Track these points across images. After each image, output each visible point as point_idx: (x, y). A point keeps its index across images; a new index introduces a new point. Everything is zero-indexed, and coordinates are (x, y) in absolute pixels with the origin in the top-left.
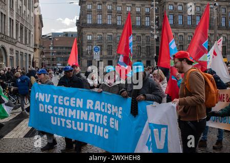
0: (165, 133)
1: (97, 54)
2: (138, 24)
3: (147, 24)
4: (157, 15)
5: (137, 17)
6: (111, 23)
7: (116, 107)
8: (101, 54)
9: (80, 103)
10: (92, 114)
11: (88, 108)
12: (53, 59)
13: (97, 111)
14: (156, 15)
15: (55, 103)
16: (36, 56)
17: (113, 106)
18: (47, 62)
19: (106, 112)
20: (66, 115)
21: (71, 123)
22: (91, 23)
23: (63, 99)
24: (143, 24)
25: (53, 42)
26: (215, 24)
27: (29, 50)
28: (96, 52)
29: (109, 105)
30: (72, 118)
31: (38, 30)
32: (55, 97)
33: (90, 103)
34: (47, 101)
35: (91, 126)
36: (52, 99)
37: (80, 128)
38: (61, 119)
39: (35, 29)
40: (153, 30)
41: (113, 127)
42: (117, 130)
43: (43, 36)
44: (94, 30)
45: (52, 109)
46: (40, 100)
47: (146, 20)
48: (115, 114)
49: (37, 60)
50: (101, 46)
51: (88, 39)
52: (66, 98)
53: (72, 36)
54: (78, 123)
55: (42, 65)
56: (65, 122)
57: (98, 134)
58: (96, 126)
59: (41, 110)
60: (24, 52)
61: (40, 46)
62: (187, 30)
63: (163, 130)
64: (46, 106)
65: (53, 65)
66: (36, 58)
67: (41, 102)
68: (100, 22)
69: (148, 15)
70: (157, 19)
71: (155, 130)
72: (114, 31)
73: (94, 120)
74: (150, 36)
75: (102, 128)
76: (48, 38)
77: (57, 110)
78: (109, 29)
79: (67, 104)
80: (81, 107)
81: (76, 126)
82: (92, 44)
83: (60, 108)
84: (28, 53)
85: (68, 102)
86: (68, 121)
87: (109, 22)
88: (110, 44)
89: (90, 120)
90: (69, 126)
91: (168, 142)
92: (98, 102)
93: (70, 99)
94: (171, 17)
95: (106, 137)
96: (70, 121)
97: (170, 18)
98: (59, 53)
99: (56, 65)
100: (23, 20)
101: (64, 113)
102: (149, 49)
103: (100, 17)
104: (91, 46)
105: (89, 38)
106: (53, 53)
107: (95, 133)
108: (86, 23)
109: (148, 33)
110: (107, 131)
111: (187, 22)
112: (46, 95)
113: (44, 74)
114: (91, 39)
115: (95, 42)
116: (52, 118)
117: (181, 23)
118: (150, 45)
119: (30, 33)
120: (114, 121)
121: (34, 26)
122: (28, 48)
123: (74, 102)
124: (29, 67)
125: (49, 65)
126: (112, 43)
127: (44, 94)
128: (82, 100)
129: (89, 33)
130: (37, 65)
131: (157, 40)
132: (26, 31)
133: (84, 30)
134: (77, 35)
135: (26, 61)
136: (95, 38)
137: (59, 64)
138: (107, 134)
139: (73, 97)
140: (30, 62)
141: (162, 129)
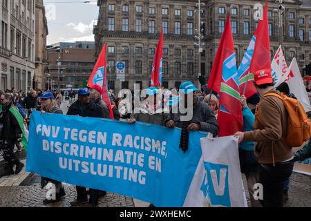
0: (225, 175)
1: (121, 71)
2: (177, 32)
3: (190, 32)
4: (203, 20)
5: (176, 23)
6: (140, 31)
7: (158, 142)
8: (127, 72)
9: (102, 138)
10: (119, 152)
11: (114, 144)
12: (61, 79)
13: (128, 148)
14: (201, 20)
15: (66, 138)
16: (37, 73)
17: (153, 140)
18: (53, 82)
19: (142, 148)
20: (81, 155)
21: (89, 167)
22: (113, 30)
23: (78, 133)
24: (184, 32)
25: (62, 55)
26: (280, 34)
27: (28, 66)
28: (121, 69)
29: (148, 139)
30: (90, 159)
31: (40, 38)
32: (66, 130)
33: (117, 138)
34: (55, 136)
35: (119, 168)
36: (62, 133)
37: (102, 172)
38: (74, 161)
39: (37, 36)
40: (197, 40)
41: (153, 168)
42: (160, 171)
43: (48, 47)
44: (117, 39)
45: (62, 147)
46: (43, 135)
47: (189, 27)
48: (157, 150)
49: (39, 80)
50: (127, 61)
51: (109, 51)
52: (82, 132)
53: (88, 47)
54: (99, 166)
55: (47, 86)
56: (80, 165)
57: (130, 179)
58: (126, 169)
59: (44, 149)
60: (22, 68)
61: (44, 61)
62: (243, 41)
63: (223, 171)
64: (52, 143)
65: (62, 87)
66: (38, 77)
67: (45, 137)
68: (125, 29)
69: (190, 20)
70: (203, 26)
71: (212, 171)
72: (145, 41)
73: (122, 161)
74: (193, 48)
75: (136, 171)
76: (55, 50)
77: (68, 149)
78: (137, 39)
79: (84, 140)
80: (104, 143)
81: (96, 170)
82: (115, 59)
83: (73, 146)
84: (28, 70)
85: (85, 137)
86: (84, 164)
87: (138, 29)
88: (139, 59)
89: (116, 160)
90: (85, 171)
91: (229, 188)
92: (129, 137)
93: (88, 133)
94: (222, 24)
95: (143, 182)
96: (87, 163)
97: (220, 25)
98: (69, 70)
99: (65, 87)
100: (20, 24)
101: (79, 152)
102: (191, 66)
103: (125, 21)
104: (113, 62)
105: (111, 50)
106: (61, 70)
107: (125, 178)
108: (107, 30)
109: (190, 44)
110: (144, 174)
111: (243, 30)
112: (53, 127)
113: (51, 98)
114: (113, 52)
115: (118, 56)
116: (61, 159)
117: (235, 32)
118: (193, 61)
119: (30, 43)
120: (155, 161)
121: (36, 33)
122: (27, 63)
123: (94, 137)
124: (29, 89)
125: (56, 86)
126: (141, 57)
127: (49, 126)
128: (105, 134)
129: (110, 44)
130: (39, 86)
131: (203, 54)
132: (24, 40)
133: (104, 40)
134: (94, 46)
135: (24, 82)
136: (119, 51)
137: (69, 86)
138: (144, 179)
139: (92, 130)
140: (29, 82)
141: (221, 170)
